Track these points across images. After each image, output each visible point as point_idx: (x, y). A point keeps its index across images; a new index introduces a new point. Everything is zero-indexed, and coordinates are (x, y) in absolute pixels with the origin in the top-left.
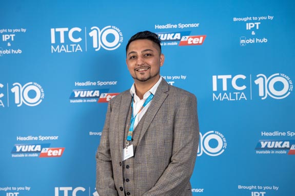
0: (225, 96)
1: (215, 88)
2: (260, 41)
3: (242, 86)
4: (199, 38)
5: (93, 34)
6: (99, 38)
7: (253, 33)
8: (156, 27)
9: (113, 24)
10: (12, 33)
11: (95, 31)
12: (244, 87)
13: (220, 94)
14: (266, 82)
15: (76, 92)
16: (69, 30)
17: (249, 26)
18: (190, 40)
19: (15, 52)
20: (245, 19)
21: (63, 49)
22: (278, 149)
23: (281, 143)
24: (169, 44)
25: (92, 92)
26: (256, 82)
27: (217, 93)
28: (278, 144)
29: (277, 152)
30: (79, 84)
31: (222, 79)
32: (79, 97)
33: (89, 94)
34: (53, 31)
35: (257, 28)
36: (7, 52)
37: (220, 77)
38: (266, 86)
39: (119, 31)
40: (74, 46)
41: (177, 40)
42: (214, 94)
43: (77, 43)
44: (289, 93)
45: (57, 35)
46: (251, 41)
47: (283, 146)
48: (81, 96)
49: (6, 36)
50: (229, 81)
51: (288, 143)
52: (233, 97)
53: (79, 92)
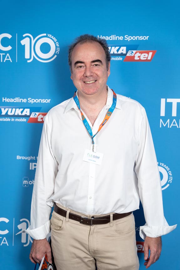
0: (174, 123)
1: (163, 113)
5: (25, 42)
6: (32, 48)
9: (49, 31)
13: (169, 120)
15: (3, 109)
25: (21, 110)
27: (165, 119)
30: (7, 100)
31: (172, 103)
32: (7, 115)
33: (18, 112)
37: (169, 100)
39: (56, 40)
40: (3, 55)
42: (161, 120)
43: (6, 52)
48: (9, 113)
53: (7, 109)
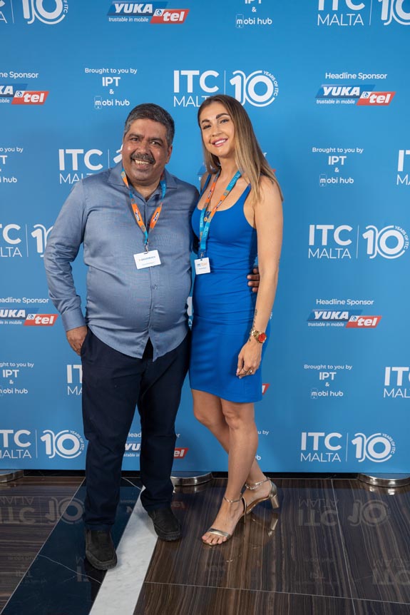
4: (386, 95)
8: (327, 76)
10: (116, 75)
11: (239, 78)
16: (201, 74)
18: (373, 98)
19: (120, 103)
21: (191, 101)
24: (343, 102)
34: (176, 73)
36: (108, 103)
39: (273, 79)
41: (354, 97)
49: (107, 78)
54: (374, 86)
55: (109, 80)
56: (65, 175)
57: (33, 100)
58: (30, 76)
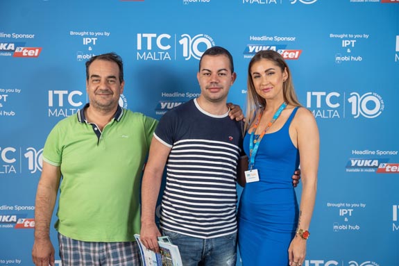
0: (319, 114)
1: (309, 105)
2: (355, 59)
3: (335, 103)
4: (295, 52)
5: (183, 42)
6: (190, 47)
7: (349, 51)
8: (251, 38)
9: (205, 32)
10: (94, 37)
11: (186, 39)
12: (338, 105)
13: (314, 111)
14: (360, 100)
15: (162, 104)
16: (157, 36)
17: (345, 44)
18: (285, 54)
20: (342, 36)
21: (150, 56)
22: (367, 167)
23: (370, 161)
25: (180, 103)
26: (350, 100)
28: (367, 163)
29: (366, 170)
30: (166, 95)
31: (316, 96)
32: (166, 109)
34: (139, 36)
35: (353, 46)
36: (88, 57)
38: (359, 105)
39: (212, 40)
40: (162, 54)
43: (166, 51)
44: (380, 112)
45: (144, 40)
46: (346, 58)
47: (372, 165)
48: (168, 107)
50: (323, 98)
51: (377, 161)
52: (327, 114)
53: (166, 104)
54: (286, 46)
55: (88, 40)
56: (53, 110)
57: (29, 54)
58: (28, 36)
